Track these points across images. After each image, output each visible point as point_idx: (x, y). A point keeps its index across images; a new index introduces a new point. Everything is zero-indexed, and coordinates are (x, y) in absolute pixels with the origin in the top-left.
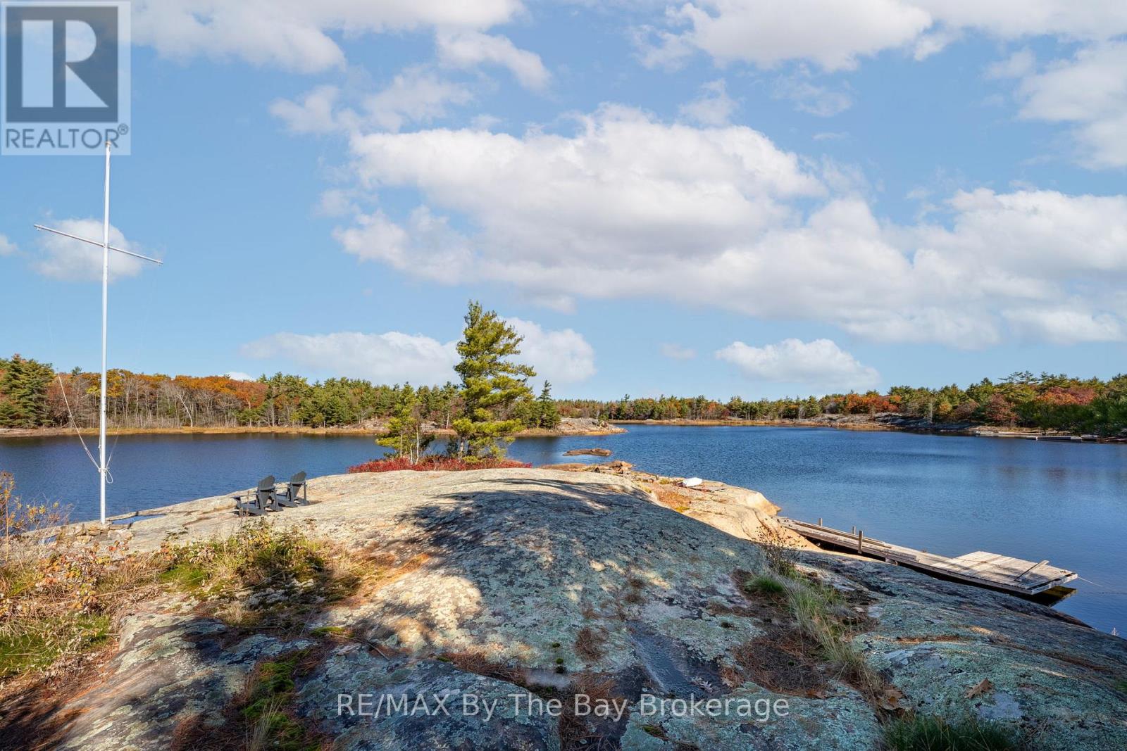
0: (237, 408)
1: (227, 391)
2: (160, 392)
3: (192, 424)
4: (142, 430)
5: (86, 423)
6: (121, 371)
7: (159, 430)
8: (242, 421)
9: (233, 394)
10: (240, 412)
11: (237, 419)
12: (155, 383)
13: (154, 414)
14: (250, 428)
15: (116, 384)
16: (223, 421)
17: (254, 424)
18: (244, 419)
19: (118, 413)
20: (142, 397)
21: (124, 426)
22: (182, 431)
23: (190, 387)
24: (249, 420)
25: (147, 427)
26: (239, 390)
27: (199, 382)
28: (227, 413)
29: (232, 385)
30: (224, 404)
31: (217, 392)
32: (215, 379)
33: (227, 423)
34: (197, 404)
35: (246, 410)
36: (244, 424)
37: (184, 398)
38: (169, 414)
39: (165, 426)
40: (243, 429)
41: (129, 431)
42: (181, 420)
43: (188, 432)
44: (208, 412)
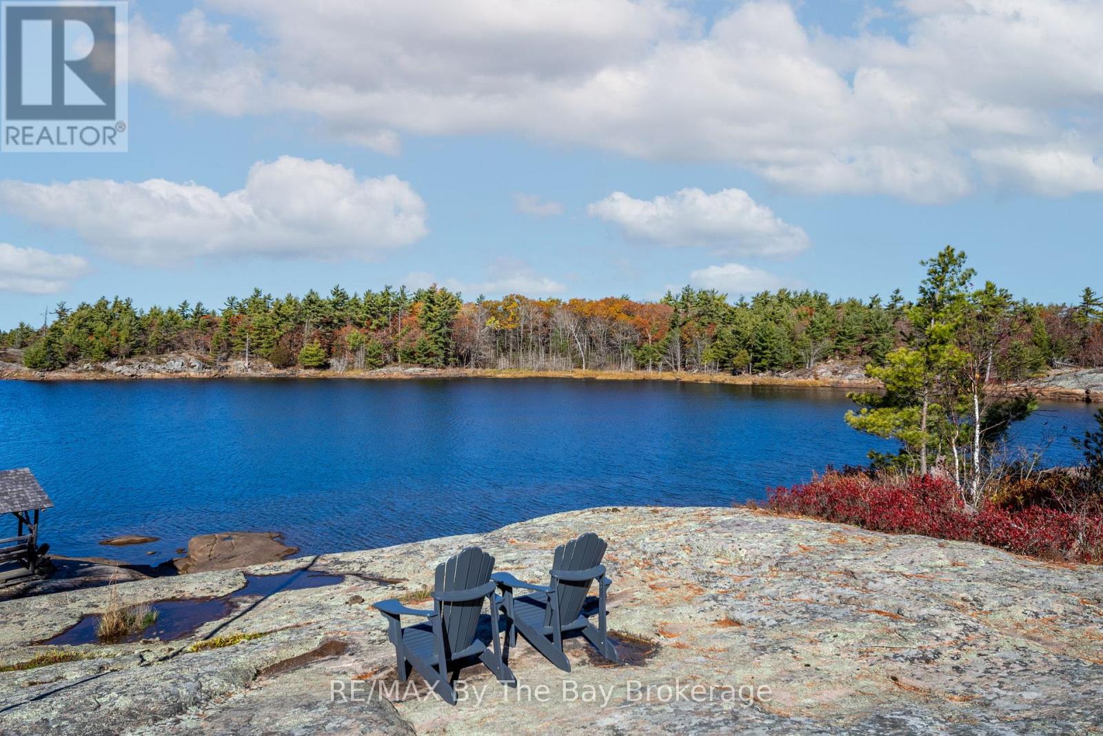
0: (635, 343)
1: (623, 317)
2: (553, 322)
3: (584, 366)
4: (534, 374)
5: (485, 363)
6: (517, 297)
7: (550, 374)
8: (641, 362)
9: (630, 321)
10: (638, 348)
11: (635, 358)
12: (547, 309)
13: (547, 352)
14: (650, 374)
15: (512, 314)
16: (618, 362)
17: (655, 367)
18: (642, 359)
19: (514, 350)
20: (535, 329)
21: (518, 368)
22: (572, 375)
23: (583, 313)
24: (648, 361)
25: (539, 370)
26: (638, 316)
27: (594, 305)
28: (623, 351)
29: (630, 309)
30: (619, 337)
31: (613, 319)
32: (610, 302)
33: (623, 365)
34: (590, 338)
35: (645, 345)
36: (643, 367)
37: (576, 329)
38: (563, 352)
39: (558, 368)
40: (640, 375)
41: (523, 373)
42: (573, 360)
43: (579, 377)
44: (602, 349)
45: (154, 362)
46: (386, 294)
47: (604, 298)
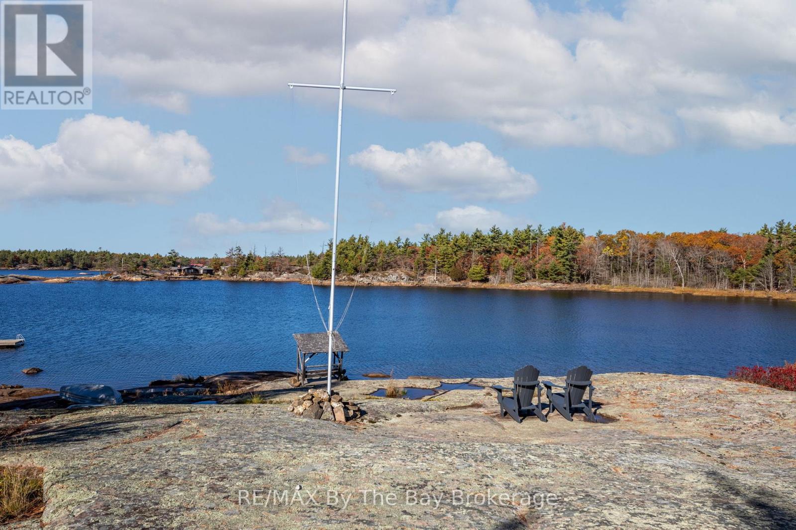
0: (729, 267)
1: (719, 246)
2: (658, 250)
3: (683, 284)
4: (640, 289)
5: (601, 280)
6: (628, 232)
7: (654, 289)
8: (735, 282)
9: (726, 249)
10: (733, 272)
11: (729, 279)
12: (653, 241)
13: (652, 273)
14: (743, 292)
15: (623, 244)
16: (714, 282)
17: (747, 286)
18: (736, 280)
19: (624, 272)
20: (642, 256)
21: (627, 285)
22: (673, 291)
23: (683, 243)
24: (742, 282)
25: (645, 286)
26: (733, 246)
27: (692, 238)
28: (718, 273)
29: (725, 239)
30: (715, 262)
31: (709, 248)
32: (707, 234)
33: (718, 285)
34: (690, 263)
35: (740, 269)
36: (737, 286)
37: (677, 256)
38: (664, 273)
39: (660, 285)
40: (734, 292)
41: (630, 289)
42: (674, 280)
43: (678, 293)
44: (699, 272)
45: (381, 276)
46: (528, 230)
47: (703, 231)
